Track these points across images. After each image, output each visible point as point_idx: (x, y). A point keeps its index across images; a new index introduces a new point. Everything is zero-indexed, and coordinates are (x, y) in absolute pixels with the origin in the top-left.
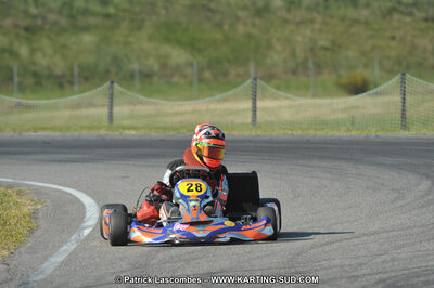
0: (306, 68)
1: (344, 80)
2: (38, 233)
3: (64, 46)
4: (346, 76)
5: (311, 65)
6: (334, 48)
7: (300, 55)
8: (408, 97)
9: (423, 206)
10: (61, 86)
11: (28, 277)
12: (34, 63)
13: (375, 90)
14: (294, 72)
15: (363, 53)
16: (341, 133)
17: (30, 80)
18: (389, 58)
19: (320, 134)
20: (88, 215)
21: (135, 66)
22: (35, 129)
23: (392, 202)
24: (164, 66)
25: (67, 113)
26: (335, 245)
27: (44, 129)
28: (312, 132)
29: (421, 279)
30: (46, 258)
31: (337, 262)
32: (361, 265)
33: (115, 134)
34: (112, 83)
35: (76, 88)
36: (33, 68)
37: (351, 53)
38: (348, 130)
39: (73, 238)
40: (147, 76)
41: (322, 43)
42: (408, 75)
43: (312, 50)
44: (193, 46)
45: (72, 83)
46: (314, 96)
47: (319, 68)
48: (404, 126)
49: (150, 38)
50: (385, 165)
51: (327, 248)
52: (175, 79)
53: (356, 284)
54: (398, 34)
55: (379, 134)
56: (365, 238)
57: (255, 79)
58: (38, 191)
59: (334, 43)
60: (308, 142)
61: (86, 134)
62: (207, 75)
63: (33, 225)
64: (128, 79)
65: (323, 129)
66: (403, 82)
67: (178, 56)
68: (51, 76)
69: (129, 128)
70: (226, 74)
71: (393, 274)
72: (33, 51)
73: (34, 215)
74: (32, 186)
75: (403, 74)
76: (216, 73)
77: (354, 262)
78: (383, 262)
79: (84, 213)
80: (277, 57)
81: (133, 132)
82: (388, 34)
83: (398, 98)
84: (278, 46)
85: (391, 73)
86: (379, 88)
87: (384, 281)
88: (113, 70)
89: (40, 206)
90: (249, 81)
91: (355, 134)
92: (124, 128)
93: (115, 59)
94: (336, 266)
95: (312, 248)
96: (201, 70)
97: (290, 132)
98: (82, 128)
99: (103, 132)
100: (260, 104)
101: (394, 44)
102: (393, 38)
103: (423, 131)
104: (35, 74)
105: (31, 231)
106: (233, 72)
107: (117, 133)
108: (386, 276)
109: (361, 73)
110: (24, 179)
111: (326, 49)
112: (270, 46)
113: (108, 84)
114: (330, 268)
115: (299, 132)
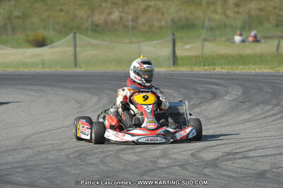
0: (6, 30)
4: (32, 35)
5: (9, 28)
6: (24, 17)
15: (42, 20)
16: (39, 70)
18: (59, 23)
19: (27, 70)
23: (76, 109)
26: (46, 133)
28: (21, 70)
29: (99, 150)
31: (49, 142)
32: (64, 143)
37: (34, 20)
38: (43, 68)
41: (16, 13)
43: (9, 18)
47: (14, 29)
50: (69, 88)
51: (42, 135)
53: (63, 153)
54: (65, 8)
55: (63, 70)
56: (63, 129)
59: (23, 13)
60: (20, 75)
66: (74, 38)
71: (83, 148)
75: (75, 33)
77: (59, 142)
82: (58, 8)
83: (72, 49)
91: (47, 70)
95: (33, 135)
101: (62, 14)
102: (61, 10)
109: (41, 33)
111: (18, 17)
114: (46, 145)
115: (13, 69)
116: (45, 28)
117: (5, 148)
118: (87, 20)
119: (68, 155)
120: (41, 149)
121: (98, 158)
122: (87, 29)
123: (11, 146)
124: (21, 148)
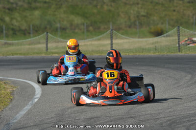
0: (135, 25)
1: (153, 30)
2: (14, 101)
3: (26, 17)
4: (153, 28)
5: (137, 23)
6: (148, 16)
7: (133, 19)
8: (181, 38)
9: (188, 86)
10: (25, 34)
11: (10, 121)
12: (12, 25)
13: (166, 34)
14: (130, 27)
15: (161, 18)
16: (151, 54)
17: (11, 32)
18: (172, 20)
19: (141, 54)
20: (36, 93)
21: (58, 25)
22: (13, 55)
23: (174, 84)
24: (71, 25)
25: (28, 47)
27: (17, 54)
28: (138, 54)
29: (187, 119)
30: (17, 113)
31: (149, 112)
32: (160, 113)
33: (49, 56)
34: (47, 33)
35: (31, 35)
36: (12, 27)
37: (155, 18)
38: (154, 53)
39: (30, 103)
40: (64, 29)
41: (143, 13)
42: (181, 27)
43: (138, 17)
44: (84, 16)
45: (29, 33)
46: (139, 38)
47: (141, 25)
48: (179, 50)
49: (65, 12)
50: (170, 68)
52: (77, 31)
53: (158, 122)
54: (177, 9)
55: (168, 54)
57: (112, 30)
58: (14, 82)
59: (147, 13)
60: (136, 58)
61: (36, 56)
62: (91, 28)
63: (12, 97)
64: (55, 31)
65: (142, 52)
66: (179, 30)
67: (78, 20)
68: (20, 30)
69: (55, 53)
70: (99, 28)
71: (174, 117)
72: (12, 19)
73: (12, 93)
74: (11, 80)
75: (179, 27)
76: (95, 28)
77: (156, 112)
78: (170, 112)
79: (35, 92)
80: (122, 20)
81: (57, 55)
82: (172, 9)
83: (177, 38)
84: (122, 15)
85: (173, 26)
86: (167, 34)
87: (170, 120)
88: (48, 27)
89: (15, 89)
90: (109, 31)
91: (157, 54)
92: (53, 53)
93: (49, 22)
94: (149, 114)
96: (88, 26)
97: (128, 54)
98: (34, 53)
99: (43, 55)
100: (114, 41)
101: (175, 13)
102: (174, 11)
103: (188, 52)
104: (13, 29)
105: (11, 100)
106: (102, 27)
107: (50, 55)
108: (171, 118)
109: (160, 27)
110: (8, 77)
111: (144, 16)
112: (119, 15)
113: (45, 33)
114: (146, 115)
115: (132, 54)
116: (162, 24)
117: (114, 118)
118: (193, 18)
119: (161, 124)
120: (142, 118)
121: (184, 126)
122: (193, 24)
123: (119, 115)
124: (126, 117)
